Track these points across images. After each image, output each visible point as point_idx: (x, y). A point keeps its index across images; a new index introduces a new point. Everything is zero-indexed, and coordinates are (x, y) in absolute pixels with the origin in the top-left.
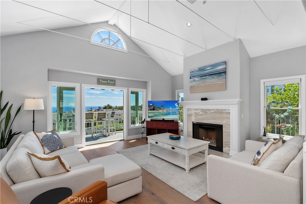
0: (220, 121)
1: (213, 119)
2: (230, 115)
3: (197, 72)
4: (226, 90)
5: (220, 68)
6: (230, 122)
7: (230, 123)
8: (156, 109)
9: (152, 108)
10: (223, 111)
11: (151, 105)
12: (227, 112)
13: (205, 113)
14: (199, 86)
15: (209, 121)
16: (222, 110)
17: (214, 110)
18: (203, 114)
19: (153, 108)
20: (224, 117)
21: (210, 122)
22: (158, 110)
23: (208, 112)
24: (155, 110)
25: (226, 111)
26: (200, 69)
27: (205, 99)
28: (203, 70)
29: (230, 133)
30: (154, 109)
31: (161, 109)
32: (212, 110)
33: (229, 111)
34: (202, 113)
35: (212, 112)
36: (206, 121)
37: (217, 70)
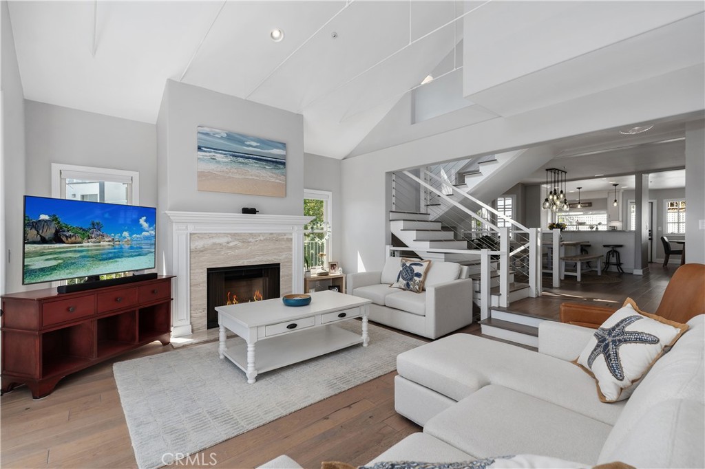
0: (275, 257)
1: (262, 255)
2: (292, 244)
3: (222, 141)
4: (286, 196)
5: (276, 152)
6: (291, 255)
7: (291, 258)
8: (70, 236)
9: (49, 233)
10: (282, 237)
11: (45, 221)
12: (287, 239)
13: (244, 242)
14: (229, 178)
15: (254, 260)
16: (279, 234)
17: (263, 236)
18: (240, 244)
19: (54, 231)
20: (283, 247)
21: (256, 261)
22: (80, 239)
23: (251, 240)
24: (63, 242)
25: (285, 237)
26: (230, 137)
27: (252, 211)
28: (239, 141)
29: (291, 275)
30: (57, 239)
31: (89, 238)
32: (259, 235)
33: (290, 237)
34: (236, 243)
35: (261, 240)
36: (245, 261)
37: (270, 154)
